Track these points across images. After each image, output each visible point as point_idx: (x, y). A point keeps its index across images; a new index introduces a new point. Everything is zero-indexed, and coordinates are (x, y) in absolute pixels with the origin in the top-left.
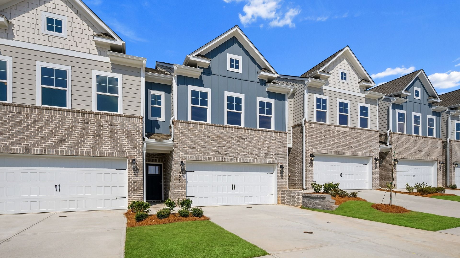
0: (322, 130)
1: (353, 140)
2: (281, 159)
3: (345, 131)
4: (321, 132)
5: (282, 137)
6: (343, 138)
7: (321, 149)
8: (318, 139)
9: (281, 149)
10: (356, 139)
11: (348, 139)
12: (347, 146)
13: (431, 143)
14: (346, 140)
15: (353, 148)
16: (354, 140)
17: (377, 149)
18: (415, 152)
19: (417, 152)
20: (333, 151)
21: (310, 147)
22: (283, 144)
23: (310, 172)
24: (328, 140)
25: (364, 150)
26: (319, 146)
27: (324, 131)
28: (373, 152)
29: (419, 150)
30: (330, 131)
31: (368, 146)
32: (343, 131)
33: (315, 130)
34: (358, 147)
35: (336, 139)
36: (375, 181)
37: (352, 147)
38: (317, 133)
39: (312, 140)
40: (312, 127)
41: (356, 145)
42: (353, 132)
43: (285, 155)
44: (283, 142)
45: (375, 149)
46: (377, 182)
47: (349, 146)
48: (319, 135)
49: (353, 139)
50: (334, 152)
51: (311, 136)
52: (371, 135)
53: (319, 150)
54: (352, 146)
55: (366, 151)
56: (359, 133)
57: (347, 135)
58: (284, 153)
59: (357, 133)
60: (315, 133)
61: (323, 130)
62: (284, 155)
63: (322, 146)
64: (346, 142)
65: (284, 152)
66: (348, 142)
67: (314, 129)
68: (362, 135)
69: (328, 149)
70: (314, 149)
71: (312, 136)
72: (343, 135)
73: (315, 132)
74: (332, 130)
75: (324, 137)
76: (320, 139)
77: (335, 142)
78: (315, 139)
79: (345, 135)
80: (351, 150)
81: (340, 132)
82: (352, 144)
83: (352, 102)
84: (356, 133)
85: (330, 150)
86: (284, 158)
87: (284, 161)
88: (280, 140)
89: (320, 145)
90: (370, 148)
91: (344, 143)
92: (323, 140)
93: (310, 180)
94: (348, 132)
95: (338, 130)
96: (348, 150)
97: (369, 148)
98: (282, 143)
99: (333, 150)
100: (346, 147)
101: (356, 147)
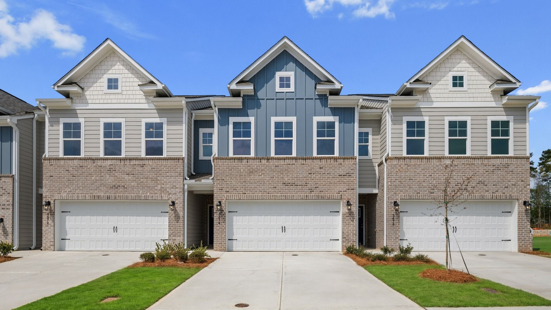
0: (69, 167)
1: (126, 177)
2: (3, 210)
3: (110, 165)
4: (66, 170)
5: (5, 182)
6: (108, 176)
7: (67, 194)
8: (61, 180)
9: (2, 197)
10: (133, 174)
11: (117, 176)
12: (115, 186)
13: (321, 168)
14: (112, 178)
15: (126, 188)
16: (129, 176)
17: (177, 188)
18: (276, 188)
19: (280, 186)
20: (89, 196)
21: (48, 192)
22: (7, 191)
23: (48, 226)
24: (80, 180)
25: (150, 190)
26: (64, 190)
27: (72, 169)
28: (168, 192)
29: (285, 183)
30: (82, 167)
31: (159, 184)
32: (107, 165)
33: (57, 169)
34: (138, 186)
35: (93, 178)
36: (174, 238)
37: (124, 188)
38: (61, 172)
39: (53, 182)
40: (52, 165)
41: (132, 184)
42: (126, 165)
43: (9, 205)
44: (6, 188)
45: (173, 188)
46: (178, 240)
47: (120, 186)
48: (64, 174)
49: (126, 174)
50: (91, 196)
51: (50, 176)
52: (164, 167)
53: (64, 195)
54: (124, 186)
55: (154, 192)
56: (140, 165)
57: (115, 170)
58: (8, 203)
59: (135, 165)
60: (56, 172)
61: (71, 167)
62: (7, 205)
63: (68, 190)
64: (112, 180)
65: (7, 201)
66: (117, 180)
67: (55, 167)
68: (146, 167)
69: (79, 194)
70: (56, 194)
71: (52, 176)
72: (108, 170)
73: (57, 170)
74: (87, 165)
75: (73, 176)
76: (66, 180)
77: (92, 182)
78: (57, 180)
79: (110, 170)
80: (122, 192)
81: (101, 167)
82: (124, 182)
83: (128, 120)
84: (133, 165)
85: (82, 195)
86: (7, 209)
87: (7, 213)
88: (3, 186)
89: (65, 188)
90: (163, 186)
91: (109, 182)
92: (70, 180)
93: (47, 238)
94: (117, 165)
95: (97, 165)
96: (117, 192)
97: (161, 186)
98: (5, 190)
99: (88, 194)
100: (112, 188)
101: (134, 186)
